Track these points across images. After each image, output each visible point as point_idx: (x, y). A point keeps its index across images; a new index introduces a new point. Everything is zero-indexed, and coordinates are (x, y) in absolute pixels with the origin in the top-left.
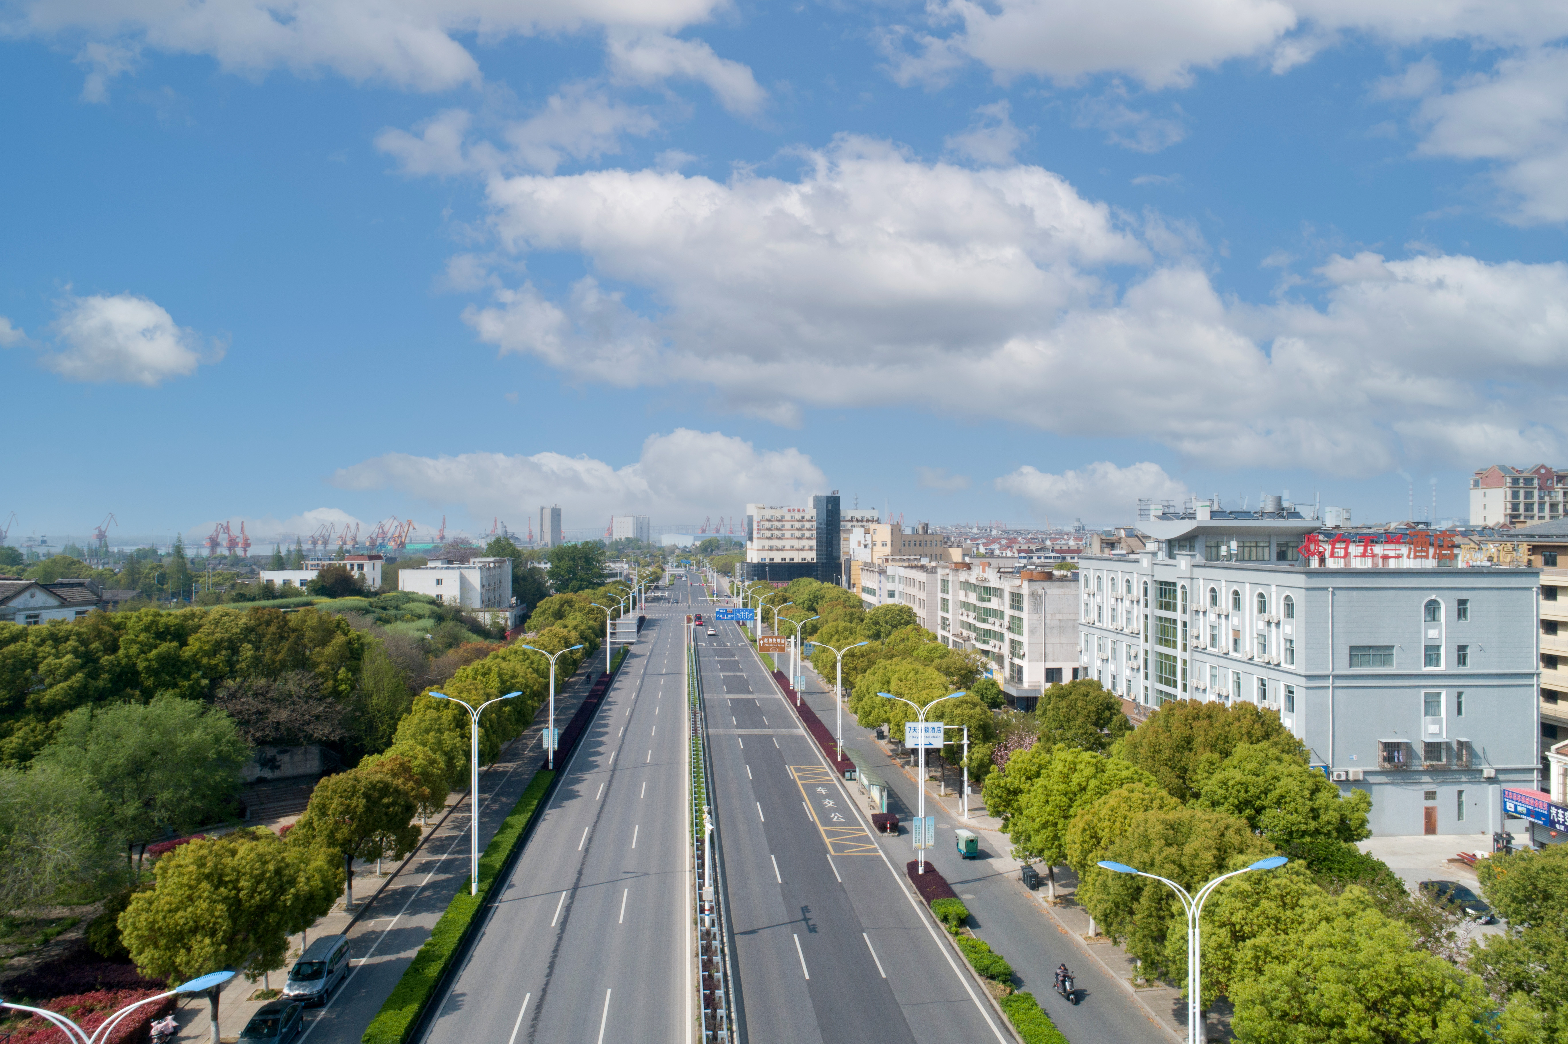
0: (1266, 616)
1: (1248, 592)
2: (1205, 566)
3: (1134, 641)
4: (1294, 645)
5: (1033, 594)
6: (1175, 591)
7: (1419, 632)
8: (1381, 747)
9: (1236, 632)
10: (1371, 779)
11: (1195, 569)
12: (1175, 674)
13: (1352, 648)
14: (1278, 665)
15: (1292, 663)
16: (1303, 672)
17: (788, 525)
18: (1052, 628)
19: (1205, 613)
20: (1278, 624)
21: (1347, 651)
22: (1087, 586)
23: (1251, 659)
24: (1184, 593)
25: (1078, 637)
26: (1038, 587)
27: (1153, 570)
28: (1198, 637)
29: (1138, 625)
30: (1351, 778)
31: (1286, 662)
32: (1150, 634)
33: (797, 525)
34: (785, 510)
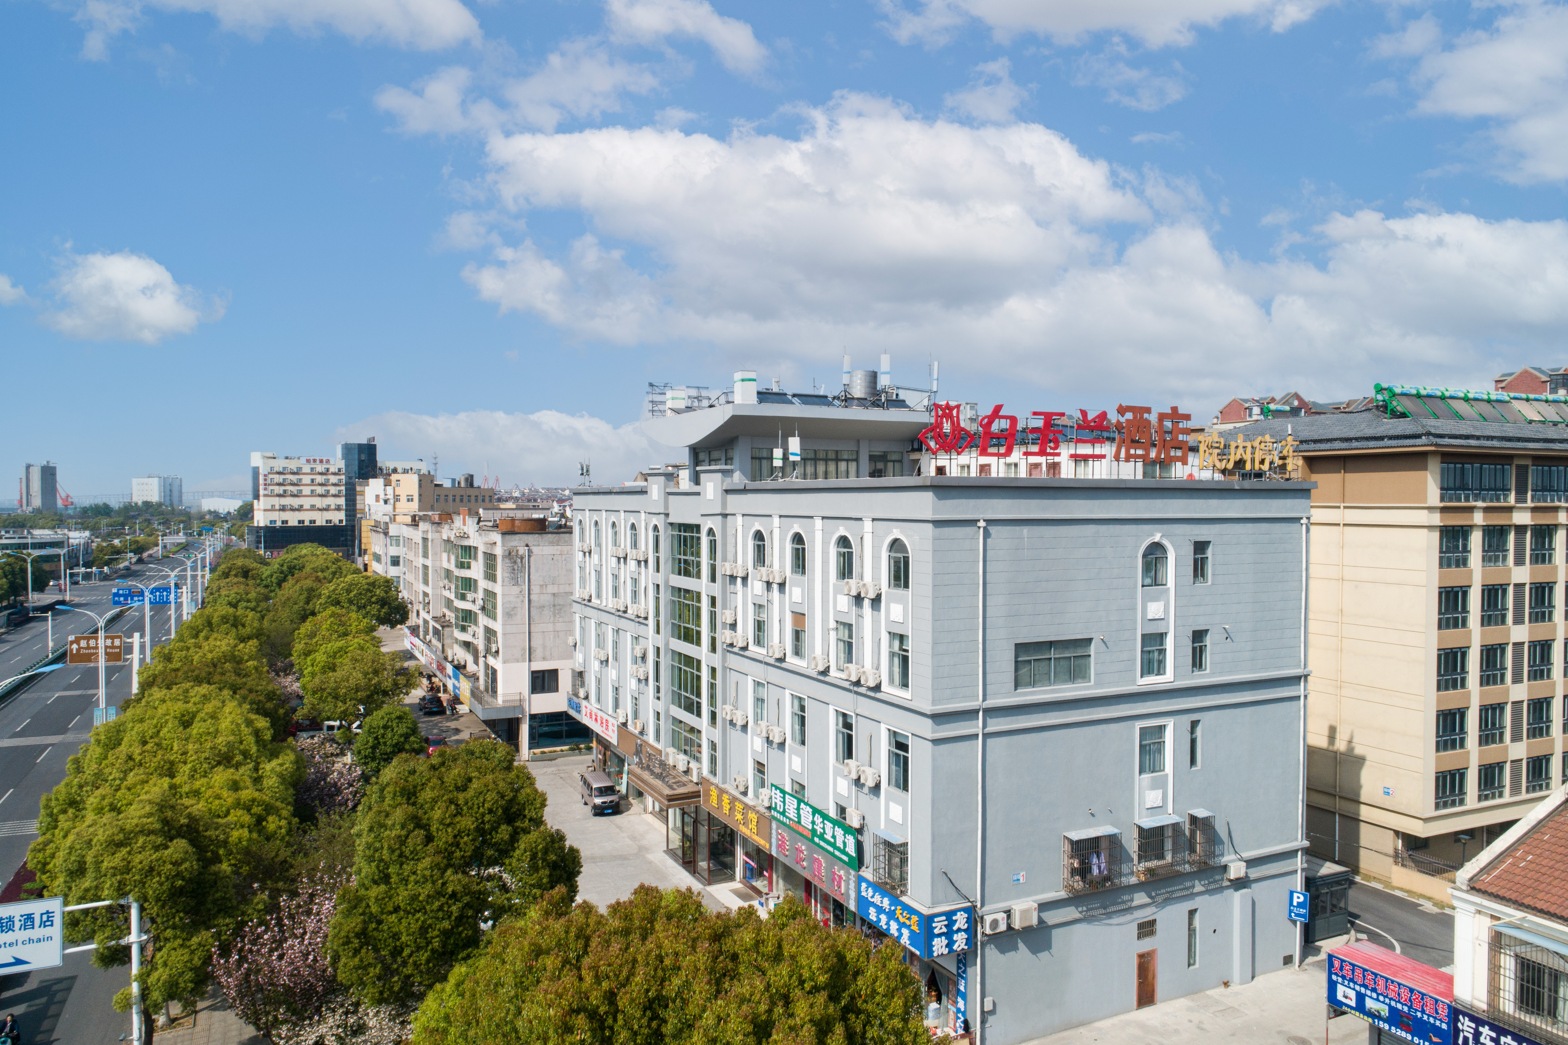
0: (853, 585)
1: (819, 536)
2: (745, 491)
3: (641, 630)
4: (909, 646)
5: (510, 555)
6: (699, 539)
7: (1134, 609)
8: (1067, 847)
9: (799, 617)
10: (1052, 917)
11: (731, 498)
12: (699, 695)
13: (1020, 648)
14: (877, 688)
15: (905, 684)
16: (928, 709)
17: (306, 479)
18: (542, 607)
19: (745, 579)
20: (876, 601)
21: (1009, 655)
22: (582, 539)
23: (825, 672)
24: (713, 545)
25: (572, 622)
26: (518, 543)
27: (666, 506)
28: (733, 626)
29: (646, 605)
30: (1017, 925)
31: (891, 681)
32: (662, 619)
33: (319, 479)
34: (303, 460)
